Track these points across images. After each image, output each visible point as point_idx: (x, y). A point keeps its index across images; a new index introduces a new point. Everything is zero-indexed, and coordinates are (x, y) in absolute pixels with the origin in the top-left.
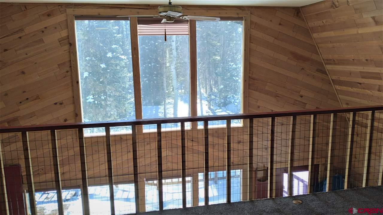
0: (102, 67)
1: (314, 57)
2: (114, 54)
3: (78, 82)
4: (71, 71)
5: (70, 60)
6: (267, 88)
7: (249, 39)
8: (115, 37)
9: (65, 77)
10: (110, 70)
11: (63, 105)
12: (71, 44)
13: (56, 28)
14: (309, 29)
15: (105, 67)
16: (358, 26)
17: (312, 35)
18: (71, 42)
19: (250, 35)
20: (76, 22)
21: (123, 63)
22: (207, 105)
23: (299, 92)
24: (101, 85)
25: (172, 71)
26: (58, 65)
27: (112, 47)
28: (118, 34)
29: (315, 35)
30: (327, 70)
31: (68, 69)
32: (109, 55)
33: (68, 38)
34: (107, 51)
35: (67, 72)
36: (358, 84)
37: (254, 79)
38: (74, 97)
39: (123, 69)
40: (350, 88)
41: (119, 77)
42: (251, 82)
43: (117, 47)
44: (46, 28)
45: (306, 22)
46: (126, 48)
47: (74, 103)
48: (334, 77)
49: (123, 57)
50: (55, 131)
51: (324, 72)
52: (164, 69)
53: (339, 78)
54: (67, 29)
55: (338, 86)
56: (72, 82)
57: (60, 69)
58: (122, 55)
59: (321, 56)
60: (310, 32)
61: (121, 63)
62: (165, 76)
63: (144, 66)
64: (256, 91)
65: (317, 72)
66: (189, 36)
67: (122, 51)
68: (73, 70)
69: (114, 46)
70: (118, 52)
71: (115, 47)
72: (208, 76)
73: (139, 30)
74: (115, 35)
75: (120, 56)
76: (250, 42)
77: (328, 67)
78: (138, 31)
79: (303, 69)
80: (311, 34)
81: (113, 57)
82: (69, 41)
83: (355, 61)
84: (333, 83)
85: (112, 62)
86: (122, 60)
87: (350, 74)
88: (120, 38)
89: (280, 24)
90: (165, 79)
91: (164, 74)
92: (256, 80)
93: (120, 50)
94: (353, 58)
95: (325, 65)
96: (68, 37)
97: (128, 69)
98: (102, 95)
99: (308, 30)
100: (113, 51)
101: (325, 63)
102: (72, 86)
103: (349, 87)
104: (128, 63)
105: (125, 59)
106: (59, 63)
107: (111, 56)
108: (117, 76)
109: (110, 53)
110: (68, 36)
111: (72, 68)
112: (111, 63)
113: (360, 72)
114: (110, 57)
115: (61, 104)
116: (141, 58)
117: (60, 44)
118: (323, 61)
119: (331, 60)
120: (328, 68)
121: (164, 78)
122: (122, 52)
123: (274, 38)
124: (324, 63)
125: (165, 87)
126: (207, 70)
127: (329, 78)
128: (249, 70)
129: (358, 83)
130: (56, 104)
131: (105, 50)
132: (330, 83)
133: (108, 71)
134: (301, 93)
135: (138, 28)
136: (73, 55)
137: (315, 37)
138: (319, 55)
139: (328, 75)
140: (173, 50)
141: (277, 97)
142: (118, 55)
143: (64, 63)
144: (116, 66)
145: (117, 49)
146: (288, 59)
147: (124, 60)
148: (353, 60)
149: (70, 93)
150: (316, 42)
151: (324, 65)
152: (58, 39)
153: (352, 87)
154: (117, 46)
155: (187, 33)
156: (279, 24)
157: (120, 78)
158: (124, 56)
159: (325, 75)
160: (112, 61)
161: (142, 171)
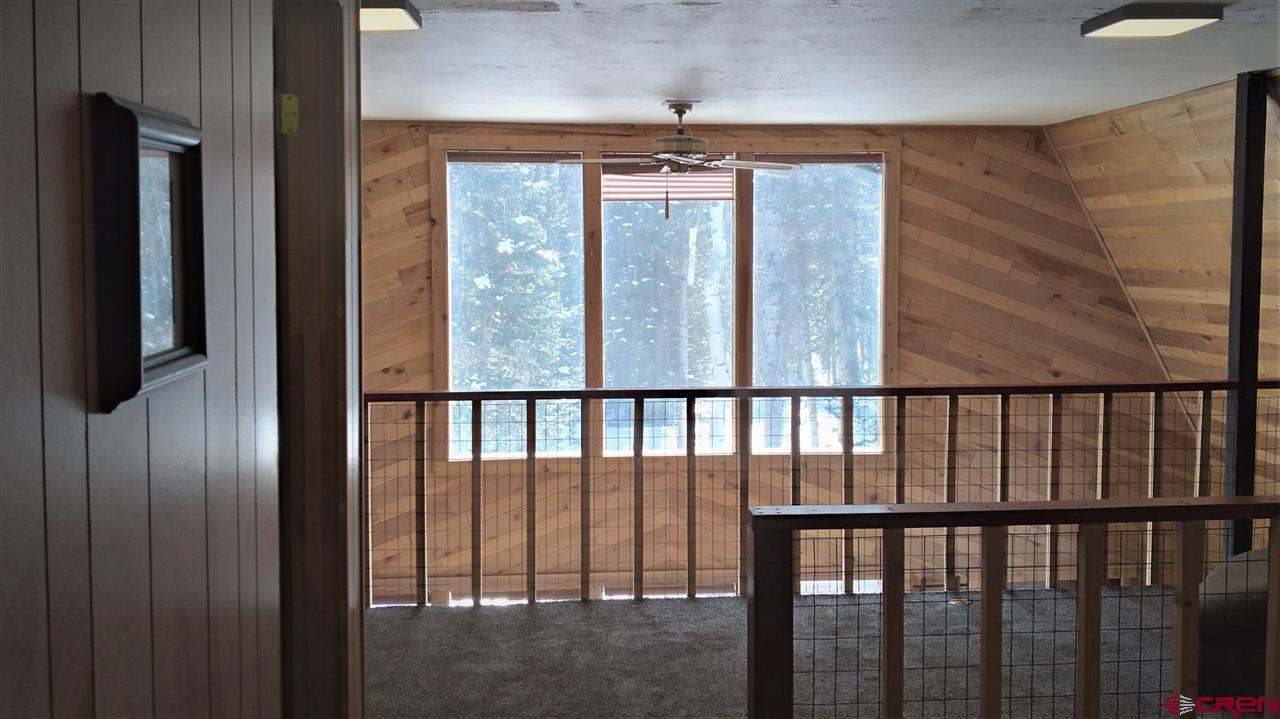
0: (481, 287)
1: (1089, 262)
2: (522, 244)
3: (445, 317)
4: (431, 287)
5: (430, 261)
6: (952, 347)
7: (898, 211)
8: (526, 189)
9: (413, 303)
10: (504, 298)
11: (403, 375)
12: (433, 222)
13: (400, 181)
14: (1072, 185)
15: (489, 287)
16: (1173, 183)
17: (1083, 202)
18: (434, 215)
19: (901, 200)
20: (450, 167)
21: (548, 277)
22: (835, 430)
23: (1048, 362)
24: (474, 344)
25: (709, 304)
26: (400, 272)
27: (514, 221)
28: (534, 182)
29: (1089, 203)
30: (1131, 298)
31: (424, 283)
32: (506, 246)
33: (429, 207)
34: (499, 235)
35: (421, 290)
36: (1206, 340)
37: (914, 321)
38: (432, 355)
39: (545, 293)
40: (1190, 351)
41: (532, 321)
42: (904, 329)
43: (531, 223)
44: (376, 180)
45: (1062, 165)
46: (559, 224)
47: (432, 370)
48: (1152, 322)
49: (549, 255)
50: (424, 405)
51: (1122, 306)
52: (684, 296)
53: (1162, 322)
54: (427, 186)
55: (1164, 347)
56: (431, 316)
57: (403, 283)
58: (546, 247)
59: (1110, 260)
60: (1077, 196)
61: (540, 274)
62: (684, 322)
63: (617, 285)
64: (922, 353)
65: (1100, 306)
66: (735, 202)
67: (545, 234)
68: (434, 286)
69: (521, 220)
70: (531, 238)
71: (524, 221)
72: (837, 324)
73: (605, 186)
74: (528, 184)
75: (540, 252)
76: (901, 219)
77: (1134, 292)
78: (603, 190)
79: (1059, 296)
80: (1080, 200)
81: (519, 256)
82: (430, 213)
83: (1185, 274)
84: (1152, 339)
85: (514, 268)
86: (545, 263)
87: (1183, 310)
88: (541, 194)
89: (987, 172)
90: (684, 332)
91: (683, 314)
92: (922, 323)
93: (542, 232)
94: (1180, 268)
95: (1125, 285)
96: (428, 204)
97: (563, 297)
98: (473, 378)
99: (1069, 186)
100: (517, 235)
101: (1124, 282)
102: (431, 326)
103: (1188, 349)
104: (563, 275)
105: (554, 263)
106: (402, 268)
107: (510, 251)
108: (524, 315)
109: (509, 240)
110: (429, 201)
111: (434, 280)
112: (509, 273)
113: (1204, 306)
114: (506, 253)
115: (399, 371)
116: (607, 257)
117: (408, 220)
118: (1118, 276)
119: (1133, 271)
120: (1132, 296)
121: (681, 326)
122: (546, 238)
123: (969, 210)
124: (1121, 283)
125: (685, 360)
126: (836, 304)
127: (1139, 323)
128: (899, 295)
129: (1205, 337)
130: (386, 371)
131: (491, 231)
132: (1143, 340)
133: (499, 298)
134: (1053, 364)
135: (603, 183)
136: (438, 247)
137: (1089, 208)
138: (1106, 258)
139: (1135, 315)
140: (715, 231)
141: (983, 374)
142: (532, 247)
143: (412, 270)
144: (525, 283)
145: (531, 229)
146: (1013, 267)
147: (552, 266)
148: (1181, 271)
149: (421, 347)
150: (1092, 220)
151: (1122, 286)
152: (404, 209)
153: (1194, 348)
154: (532, 220)
155: (730, 195)
156: (984, 169)
157: (535, 322)
158: (550, 252)
159: (1128, 316)
160: (511, 268)
161: (598, 567)
